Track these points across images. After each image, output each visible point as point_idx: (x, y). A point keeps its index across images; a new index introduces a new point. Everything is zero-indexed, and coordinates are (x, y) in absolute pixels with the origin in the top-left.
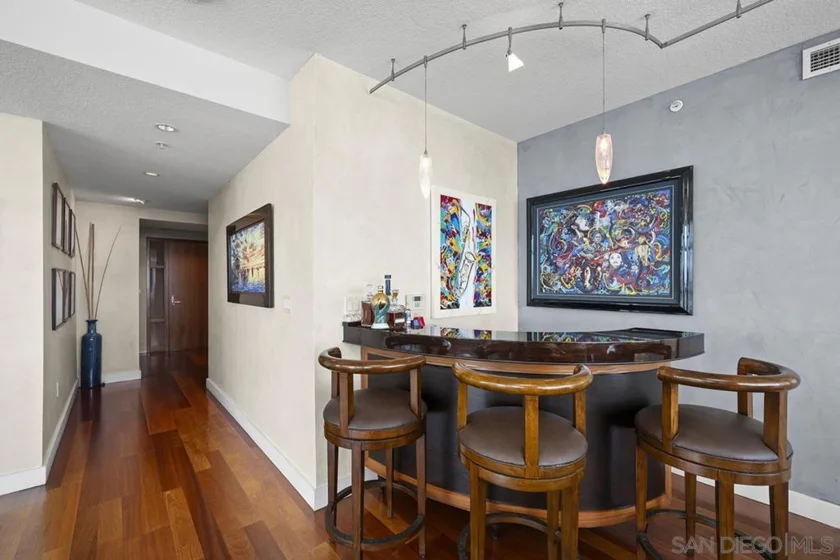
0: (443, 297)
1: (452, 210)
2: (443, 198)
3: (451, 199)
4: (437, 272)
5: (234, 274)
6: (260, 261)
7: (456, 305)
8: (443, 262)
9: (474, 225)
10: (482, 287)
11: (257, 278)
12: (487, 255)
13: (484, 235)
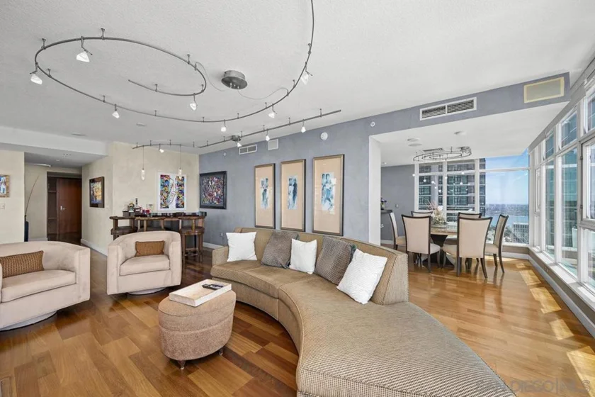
0: (161, 204)
1: (165, 179)
2: (162, 176)
3: (165, 176)
4: (159, 198)
5: (92, 197)
6: (100, 193)
7: (168, 207)
8: (162, 194)
9: (176, 183)
10: (179, 202)
11: (99, 199)
12: (182, 192)
13: (181, 185)
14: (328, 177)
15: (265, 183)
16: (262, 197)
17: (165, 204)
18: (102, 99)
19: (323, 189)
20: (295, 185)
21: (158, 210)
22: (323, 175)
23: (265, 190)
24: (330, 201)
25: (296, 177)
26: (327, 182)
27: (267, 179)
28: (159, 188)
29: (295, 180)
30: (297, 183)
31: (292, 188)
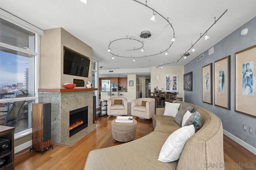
12: (175, 83)
13: (175, 80)
14: (248, 66)
15: (207, 76)
16: (206, 85)
17: (168, 88)
18: (131, 57)
19: (244, 77)
20: (223, 76)
21: (165, 90)
22: (244, 65)
23: (207, 80)
24: (250, 86)
25: (224, 70)
26: (247, 71)
27: (208, 74)
28: (166, 82)
29: (223, 72)
30: (224, 74)
31: (221, 78)
